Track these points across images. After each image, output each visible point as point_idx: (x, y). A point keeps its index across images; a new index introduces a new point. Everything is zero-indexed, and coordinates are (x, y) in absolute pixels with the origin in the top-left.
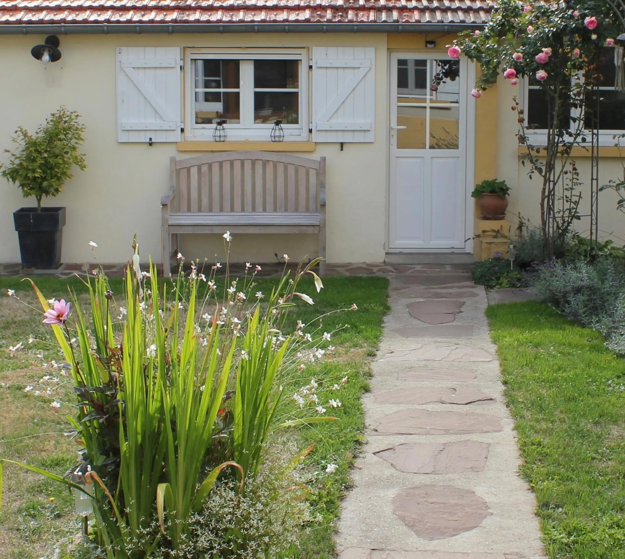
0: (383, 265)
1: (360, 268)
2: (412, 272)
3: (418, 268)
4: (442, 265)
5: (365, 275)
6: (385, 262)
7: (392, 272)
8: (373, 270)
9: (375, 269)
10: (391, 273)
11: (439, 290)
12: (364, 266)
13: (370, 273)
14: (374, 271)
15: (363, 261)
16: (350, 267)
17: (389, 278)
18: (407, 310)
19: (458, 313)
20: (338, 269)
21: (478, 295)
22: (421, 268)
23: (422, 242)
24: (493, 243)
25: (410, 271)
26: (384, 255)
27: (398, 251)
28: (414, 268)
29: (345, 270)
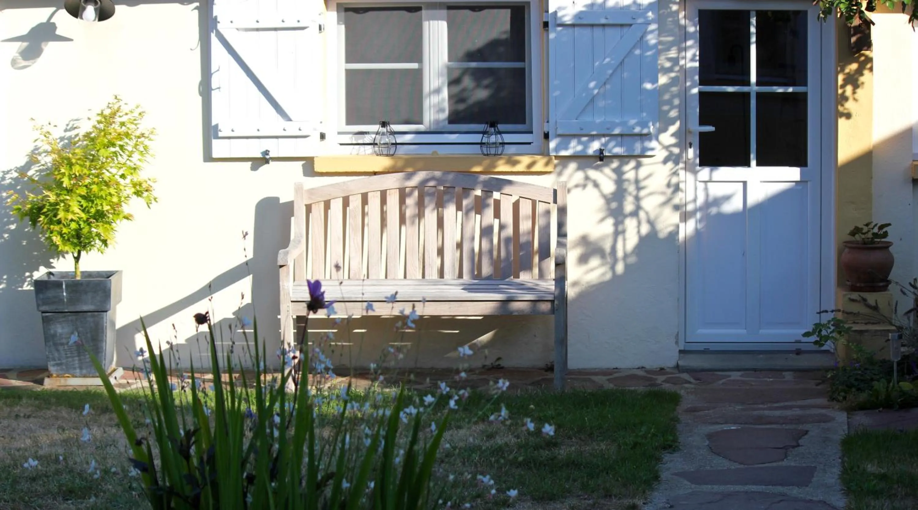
0: (676, 371)
1: (633, 377)
2: (723, 384)
3: (735, 376)
4: (777, 371)
5: (641, 389)
6: (677, 366)
7: (690, 383)
8: (656, 379)
9: (660, 379)
10: (687, 385)
11: (767, 412)
12: (641, 373)
13: (651, 385)
14: (659, 382)
15: (640, 365)
16: (616, 375)
17: (682, 392)
18: (707, 443)
19: (794, 447)
20: (594, 378)
21: (833, 419)
22: (741, 376)
23: (744, 331)
24: (867, 331)
25: (721, 382)
26: (677, 354)
27: (701, 347)
28: (729, 376)
29: (608, 380)
